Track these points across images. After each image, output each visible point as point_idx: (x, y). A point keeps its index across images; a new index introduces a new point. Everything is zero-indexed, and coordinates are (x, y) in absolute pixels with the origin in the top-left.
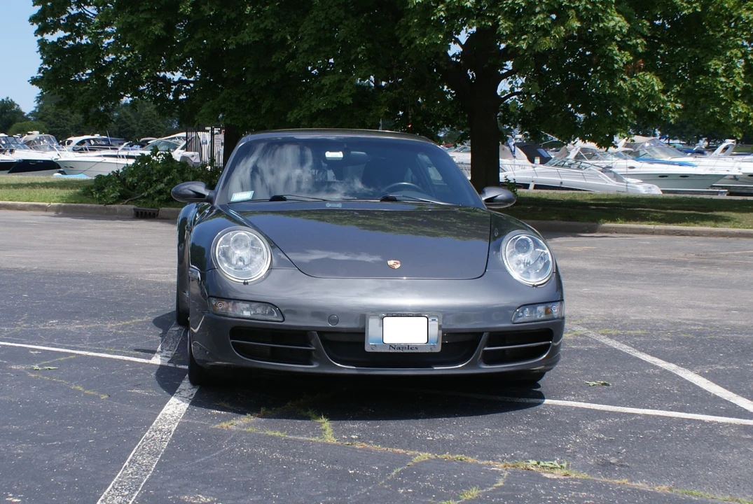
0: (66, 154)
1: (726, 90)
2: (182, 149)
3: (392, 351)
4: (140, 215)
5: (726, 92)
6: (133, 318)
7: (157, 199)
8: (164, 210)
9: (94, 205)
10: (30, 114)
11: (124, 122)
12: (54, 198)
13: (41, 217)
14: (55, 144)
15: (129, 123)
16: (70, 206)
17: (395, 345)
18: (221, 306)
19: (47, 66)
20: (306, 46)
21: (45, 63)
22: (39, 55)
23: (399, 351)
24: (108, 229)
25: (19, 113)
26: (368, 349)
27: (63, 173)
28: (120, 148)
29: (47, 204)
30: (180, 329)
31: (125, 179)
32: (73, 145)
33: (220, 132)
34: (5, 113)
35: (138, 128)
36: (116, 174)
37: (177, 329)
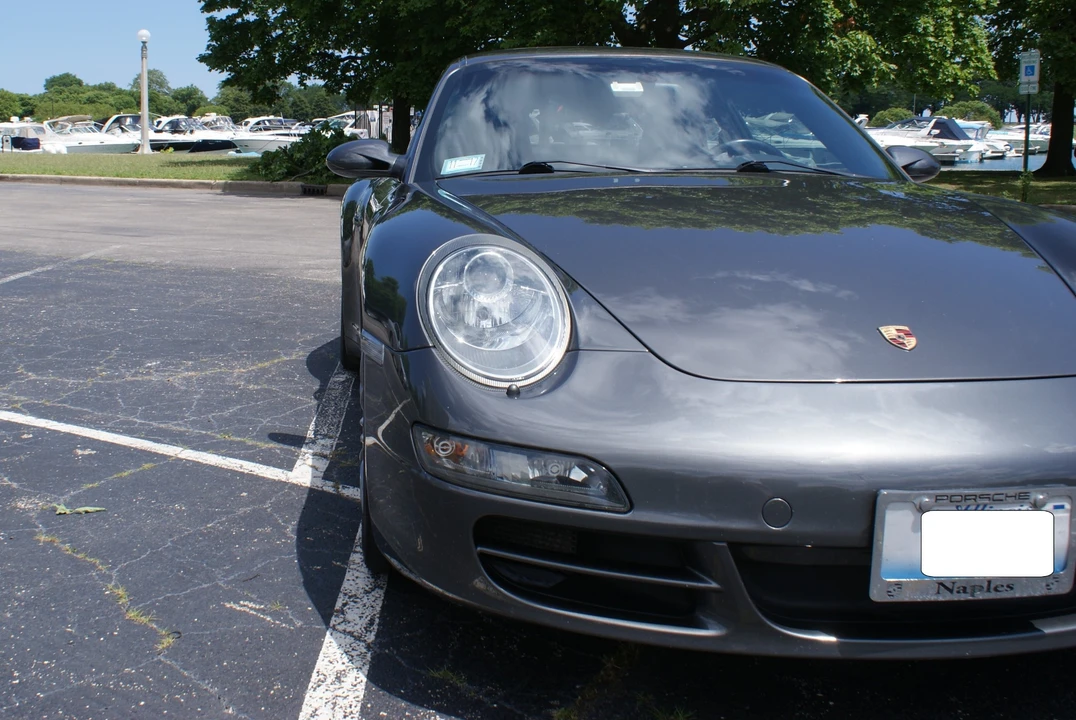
0: (242, 134)
1: (935, 51)
2: (351, 127)
3: (944, 597)
4: (308, 192)
5: (934, 53)
6: (277, 355)
7: (325, 175)
8: (332, 186)
9: (261, 182)
10: (214, 100)
11: (298, 106)
12: (222, 175)
13: (205, 195)
14: (231, 124)
15: (303, 106)
16: (237, 184)
17: (954, 581)
18: (443, 449)
19: (214, 43)
20: (482, 9)
21: (212, 40)
22: (208, 33)
23: (963, 597)
24: (272, 208)
25: (203, 99)
26: (877, 594)
27: (238, 152)
28: (294, 127)
29: (212, 182)
30: (347, 380)
31: (292, 155)
32: (250, 125)
33: (388, 110)
34: (190, 99)
35: (311, 111)
36: (284, 150)
37: (342, 378)
